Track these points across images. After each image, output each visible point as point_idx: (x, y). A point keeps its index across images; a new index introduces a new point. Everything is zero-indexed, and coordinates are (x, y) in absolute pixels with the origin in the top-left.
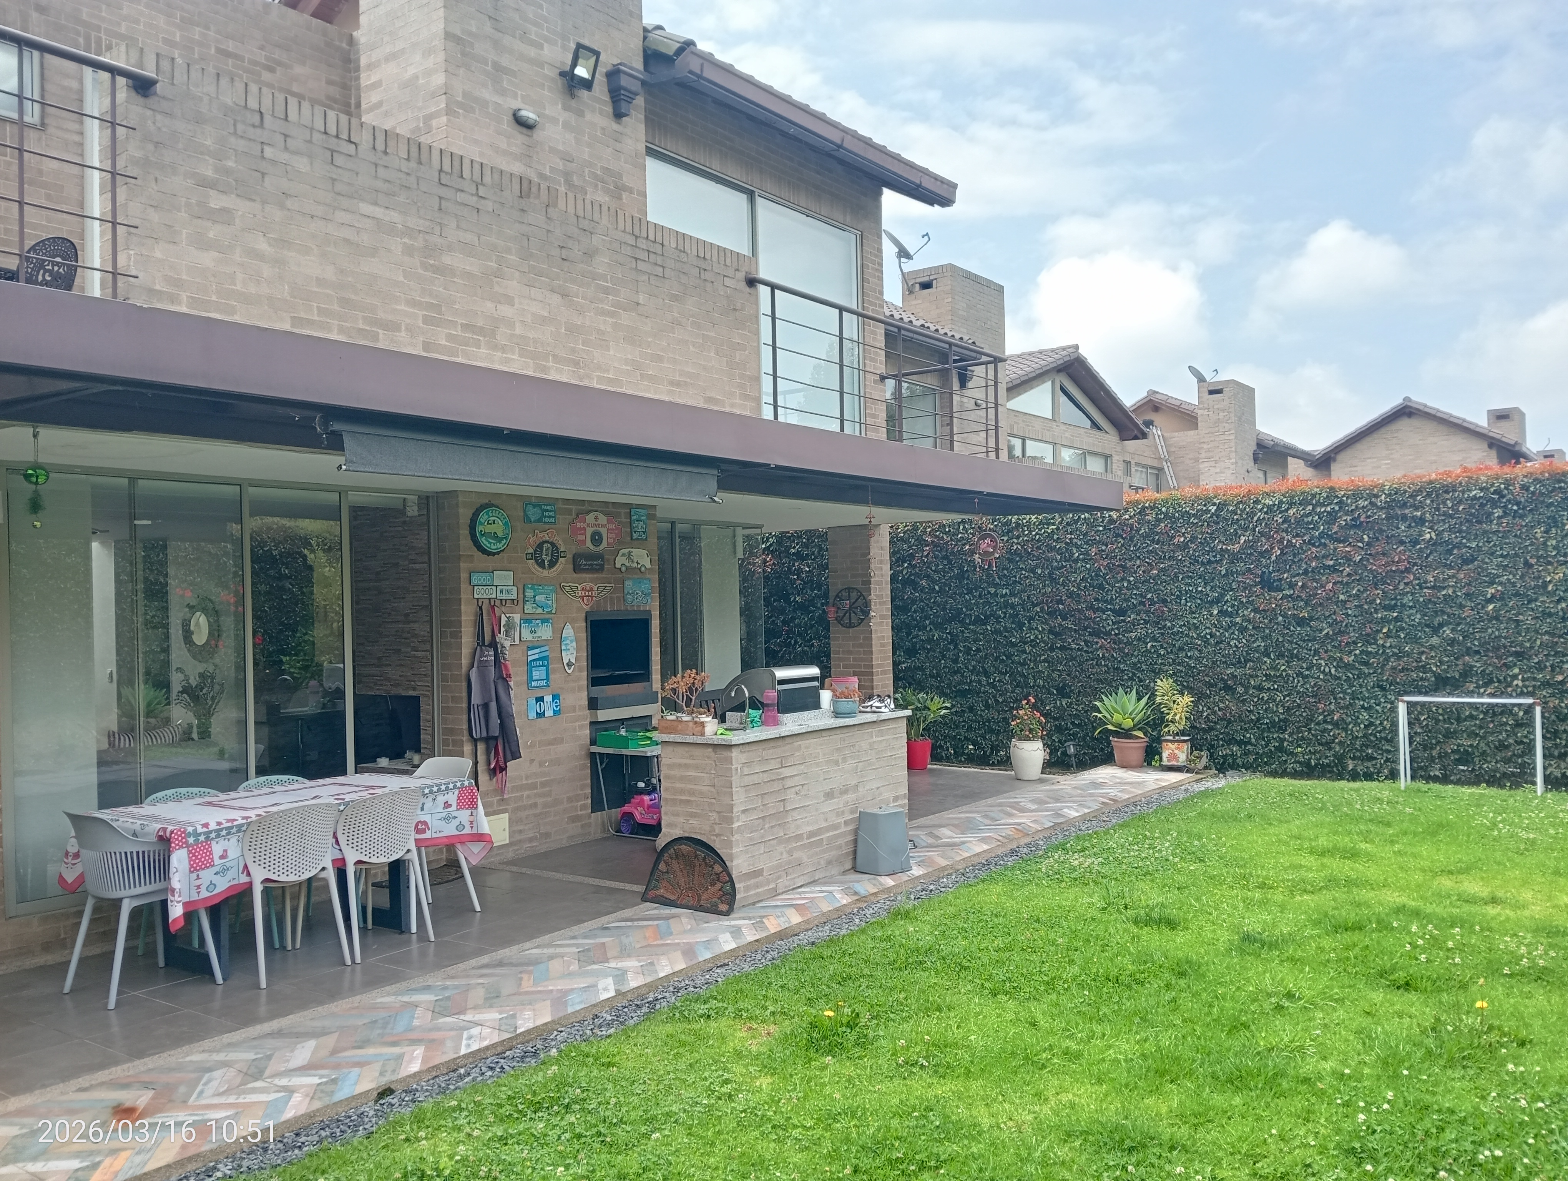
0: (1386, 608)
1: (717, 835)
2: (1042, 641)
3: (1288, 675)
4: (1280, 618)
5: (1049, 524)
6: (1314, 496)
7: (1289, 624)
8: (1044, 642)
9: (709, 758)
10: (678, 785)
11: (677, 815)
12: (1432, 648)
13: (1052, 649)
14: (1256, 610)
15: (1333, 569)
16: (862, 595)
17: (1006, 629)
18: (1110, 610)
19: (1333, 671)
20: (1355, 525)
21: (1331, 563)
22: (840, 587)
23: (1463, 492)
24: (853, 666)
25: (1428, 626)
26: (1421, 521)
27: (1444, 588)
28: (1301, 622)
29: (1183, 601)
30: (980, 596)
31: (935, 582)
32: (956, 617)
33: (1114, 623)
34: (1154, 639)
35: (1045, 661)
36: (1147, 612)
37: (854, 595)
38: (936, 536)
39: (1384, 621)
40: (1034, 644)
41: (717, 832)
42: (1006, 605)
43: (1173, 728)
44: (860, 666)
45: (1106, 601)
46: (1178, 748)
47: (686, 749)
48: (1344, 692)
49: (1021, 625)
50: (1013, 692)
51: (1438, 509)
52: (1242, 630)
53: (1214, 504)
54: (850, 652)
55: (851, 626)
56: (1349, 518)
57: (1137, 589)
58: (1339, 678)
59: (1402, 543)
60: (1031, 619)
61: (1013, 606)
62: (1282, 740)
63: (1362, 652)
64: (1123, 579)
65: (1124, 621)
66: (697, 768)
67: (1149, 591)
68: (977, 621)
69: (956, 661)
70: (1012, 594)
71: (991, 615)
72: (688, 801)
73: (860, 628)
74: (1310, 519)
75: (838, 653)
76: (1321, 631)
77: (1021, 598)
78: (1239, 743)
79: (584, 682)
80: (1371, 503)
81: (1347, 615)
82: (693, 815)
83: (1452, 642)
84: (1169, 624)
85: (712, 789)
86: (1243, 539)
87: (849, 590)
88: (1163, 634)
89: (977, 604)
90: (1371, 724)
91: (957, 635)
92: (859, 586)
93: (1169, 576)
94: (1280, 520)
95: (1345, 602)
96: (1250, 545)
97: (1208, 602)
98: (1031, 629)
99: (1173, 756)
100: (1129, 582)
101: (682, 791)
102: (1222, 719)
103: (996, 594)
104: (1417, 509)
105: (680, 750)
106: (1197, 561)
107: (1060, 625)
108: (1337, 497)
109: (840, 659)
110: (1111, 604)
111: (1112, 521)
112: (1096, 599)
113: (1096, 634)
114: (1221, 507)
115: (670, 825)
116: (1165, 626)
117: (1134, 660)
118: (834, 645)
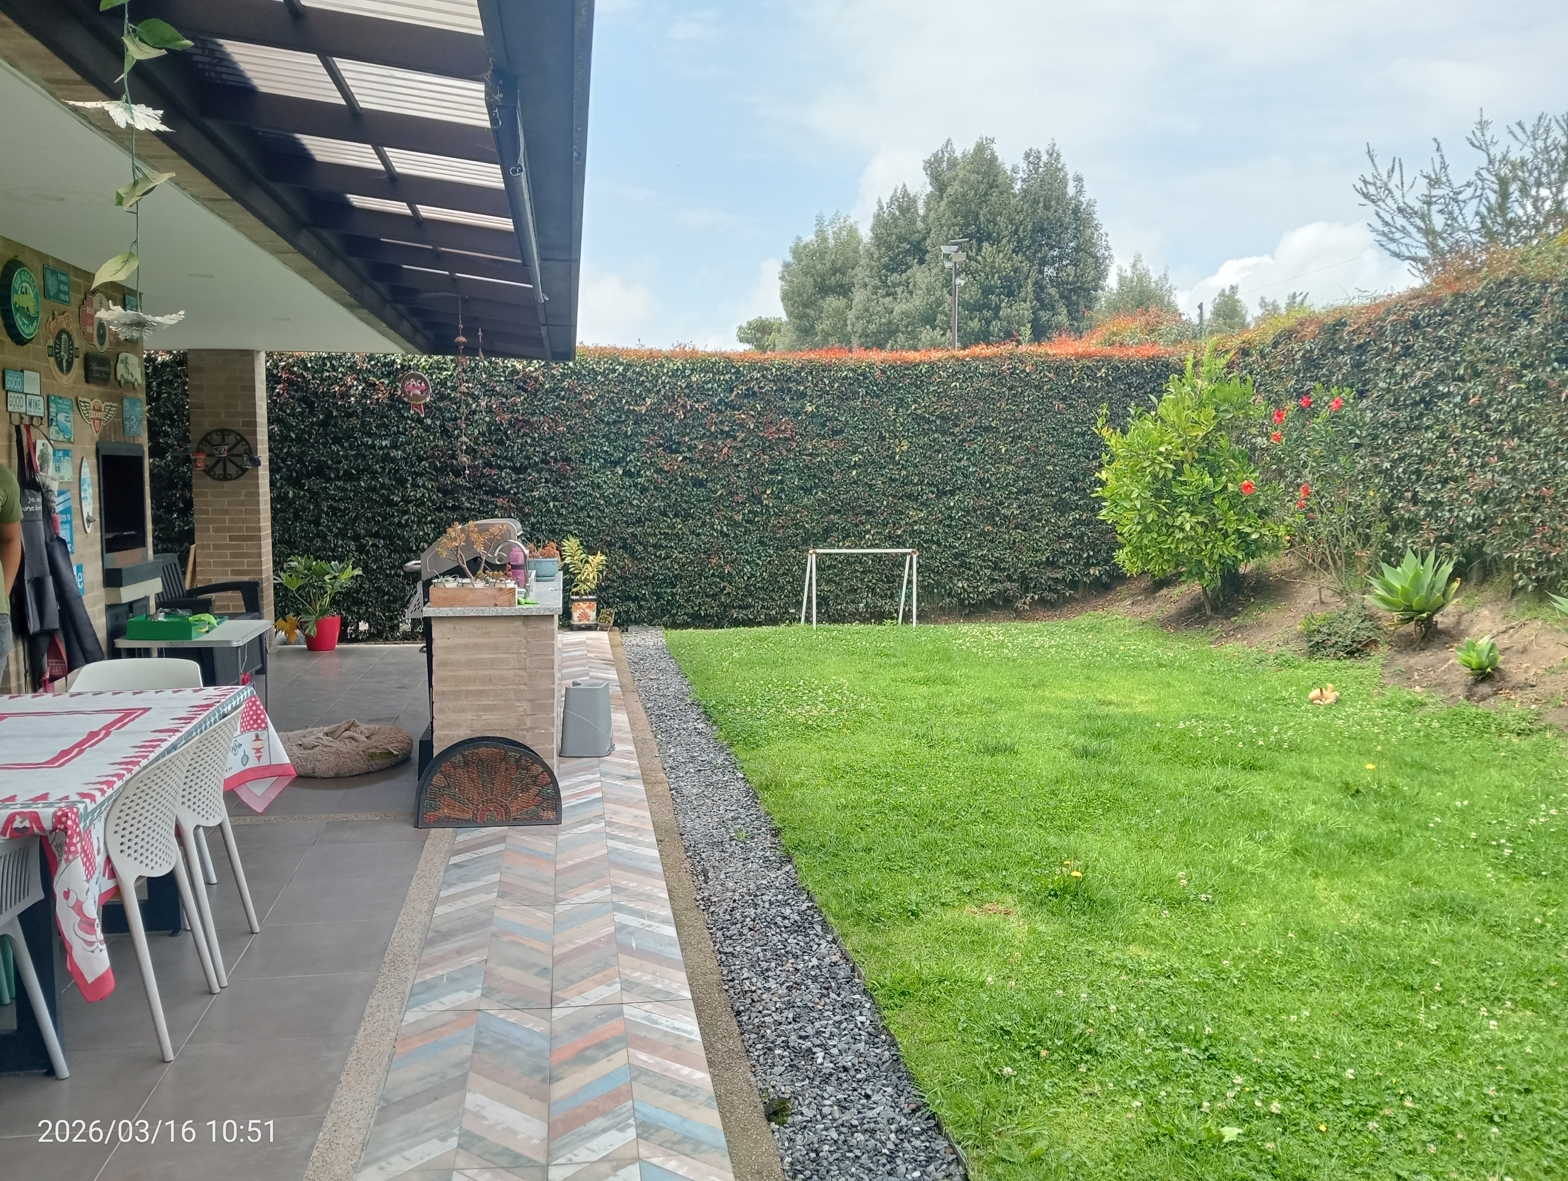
0: (772, 472)
1: (528, 730)
2: (430, 499)
3: (683, 533)
4: (680, 480)
5: (441, 369)
6: (714, 364)
7: (687, 484)
8: (433, 501)
9: (515, 633)
10: (464, 673)
11: (463, 711)
12: (806, 507)
13: (439, 510)
14: (659, 471)
15: (728, 435)
16: (243, 439)
17: (383, 486)
18: (510, 468)
19: (725, 529)
20: (750, 394)
21: (727, 429)
22: (207, 427)
23: (836, 371)
24: (229, 529)
25: (802, 488)
26: (803, 395)
27: (818, 455)
28: (699, 483)
29: (587, 461)
30: (351, 447)
31: (290, 428)
32: (320, 471)
33: (513, 482)
34: (555, 499)
35: (432, 522)
36: (550, 471)
37: (231, 439)
38: (293, 373)
39: (770, 483)
40: (420, 503)
41: (528, 725)
42: (386, 458)
43: (583, 587)
44: (240, 529)
45: (506, 458)
46: (589, 607)
47: (478, 624)
48: (732, 548)
49: (402, 482)
50: (389, 557)
51: (816, 385)
52: (644, 490)
53: (621, 364)
54: (226, 512)
55: (226, 477)
56: (744, 388)
57: (540, 446)
58: (727, 535)
59: (787, 413)
60: (417, 474)
61: (393, 460)
62: (673, 595)
63: (750, 512)
64: (526, 435)
65: (524, 479)
66: (495, 647)
67: (551, 449)
68: (348, 476)
69: (317, 523)
70: (394, 446)
71: (364, 470)
72: (481, 691)
73: (241, 481)
74: (710, 386)
75: (206, 512)
76: (716, 491)
77: (404, 451)
78: (635, 599)
79: (98, 547)
80: (763, 376)
81: (739, 477)
82: (487, 709)
83: (822, 502)
84: (572, 484)
85: (522, 673)
86: (649, 401)
87: (223, 432)
88: (564, 493)
89: (346, 457)
90: (753, 575)
91: (318, 494)
92: (239, 428)
93: (574, 434)
94: (684, 386)
95: (737, 466)
96: (656, 408)
97: (611, 462)
98: (415, 486)
99: (585, 616)
100: (533, 439)
101: (470, 680)
102: (620, 577)
103: (373, 446)
104: (799, 384)
105: (465, 626)
106: (603, 421)
107: (453, 483)
108: (733, 367)
109: (209, 521)
110: (511, 460)
111: (515, 372)
112: (494, 455)
113: (493, 492)
114: (628, 366)
115: (447, 726)
116: (568, 486)
117: (533, 520)
118: (198, 503)
